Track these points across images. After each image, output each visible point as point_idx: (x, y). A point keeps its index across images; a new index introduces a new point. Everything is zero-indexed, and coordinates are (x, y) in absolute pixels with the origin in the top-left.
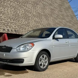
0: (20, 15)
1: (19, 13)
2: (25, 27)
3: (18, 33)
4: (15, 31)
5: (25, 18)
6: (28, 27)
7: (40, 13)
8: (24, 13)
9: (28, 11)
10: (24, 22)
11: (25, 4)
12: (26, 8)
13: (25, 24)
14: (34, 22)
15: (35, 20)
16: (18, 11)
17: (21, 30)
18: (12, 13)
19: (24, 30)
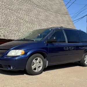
0: (11, 21)
1: (10, 19)
2: (15, 32)
3: (6, 38)
4: (4, 36)
5: (17, 24)
6: (18, 33)
7: (34, 19)
8: (15, 19)
9: (20, 18)
10: (14, 28)
11: (18, 11)
12: (18, 14)
13: (15, 29)
14: (26, 27)
15: (27, 26)
16: (10, 18)
17: (10, 35)
18: (3, 20)
19: (13, 35)
